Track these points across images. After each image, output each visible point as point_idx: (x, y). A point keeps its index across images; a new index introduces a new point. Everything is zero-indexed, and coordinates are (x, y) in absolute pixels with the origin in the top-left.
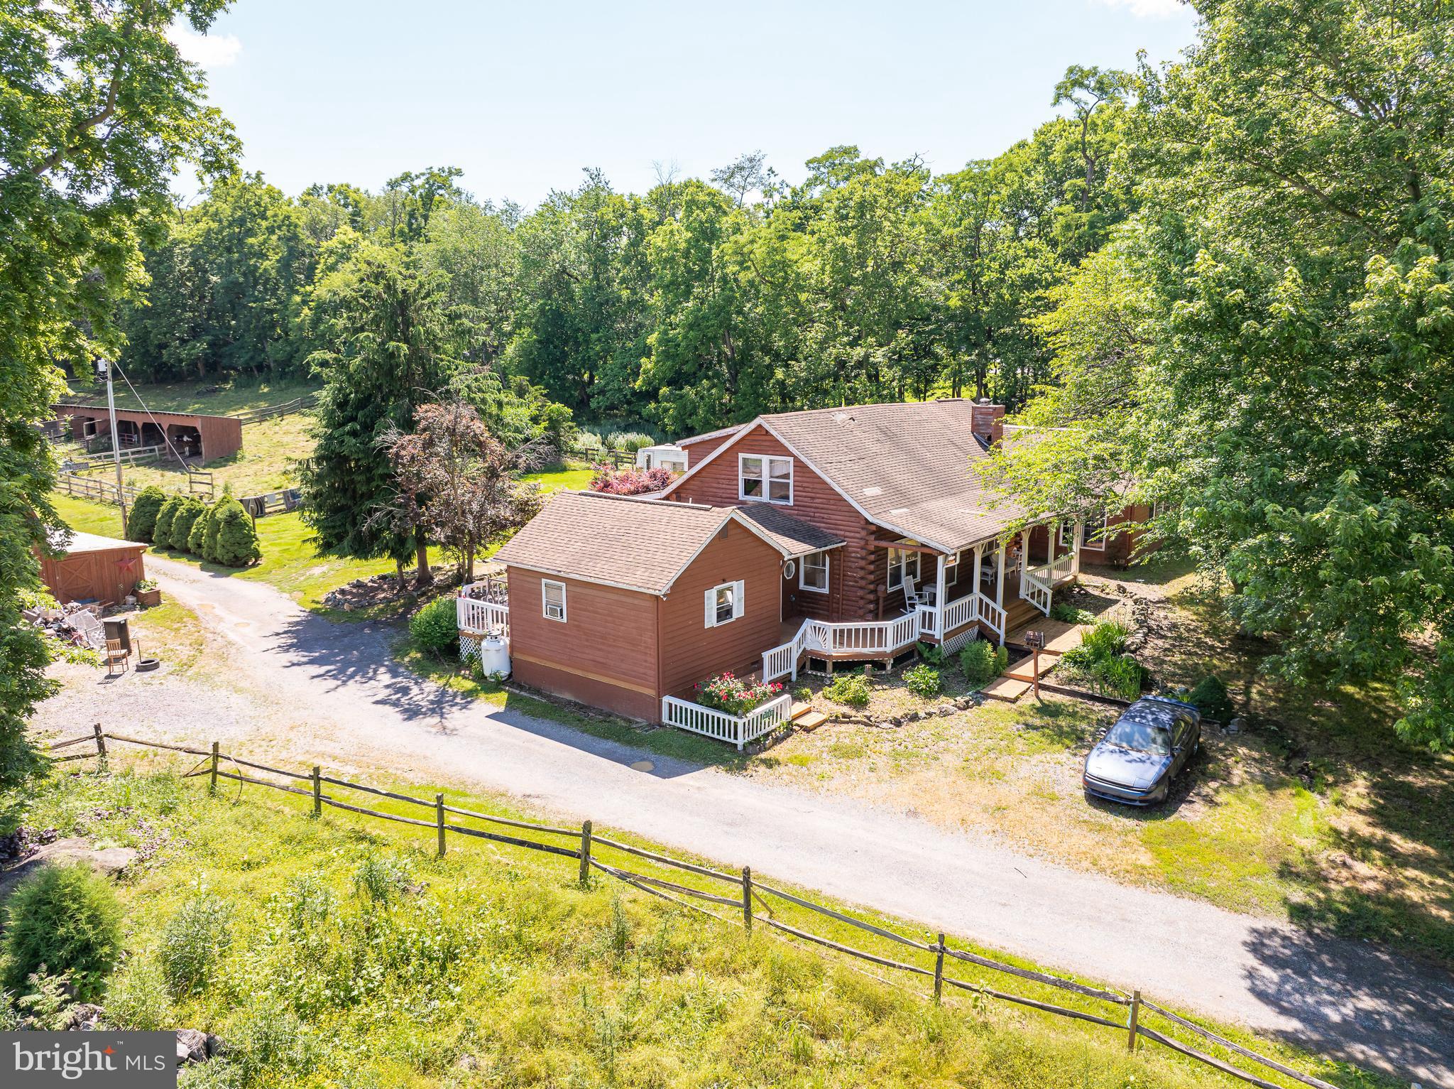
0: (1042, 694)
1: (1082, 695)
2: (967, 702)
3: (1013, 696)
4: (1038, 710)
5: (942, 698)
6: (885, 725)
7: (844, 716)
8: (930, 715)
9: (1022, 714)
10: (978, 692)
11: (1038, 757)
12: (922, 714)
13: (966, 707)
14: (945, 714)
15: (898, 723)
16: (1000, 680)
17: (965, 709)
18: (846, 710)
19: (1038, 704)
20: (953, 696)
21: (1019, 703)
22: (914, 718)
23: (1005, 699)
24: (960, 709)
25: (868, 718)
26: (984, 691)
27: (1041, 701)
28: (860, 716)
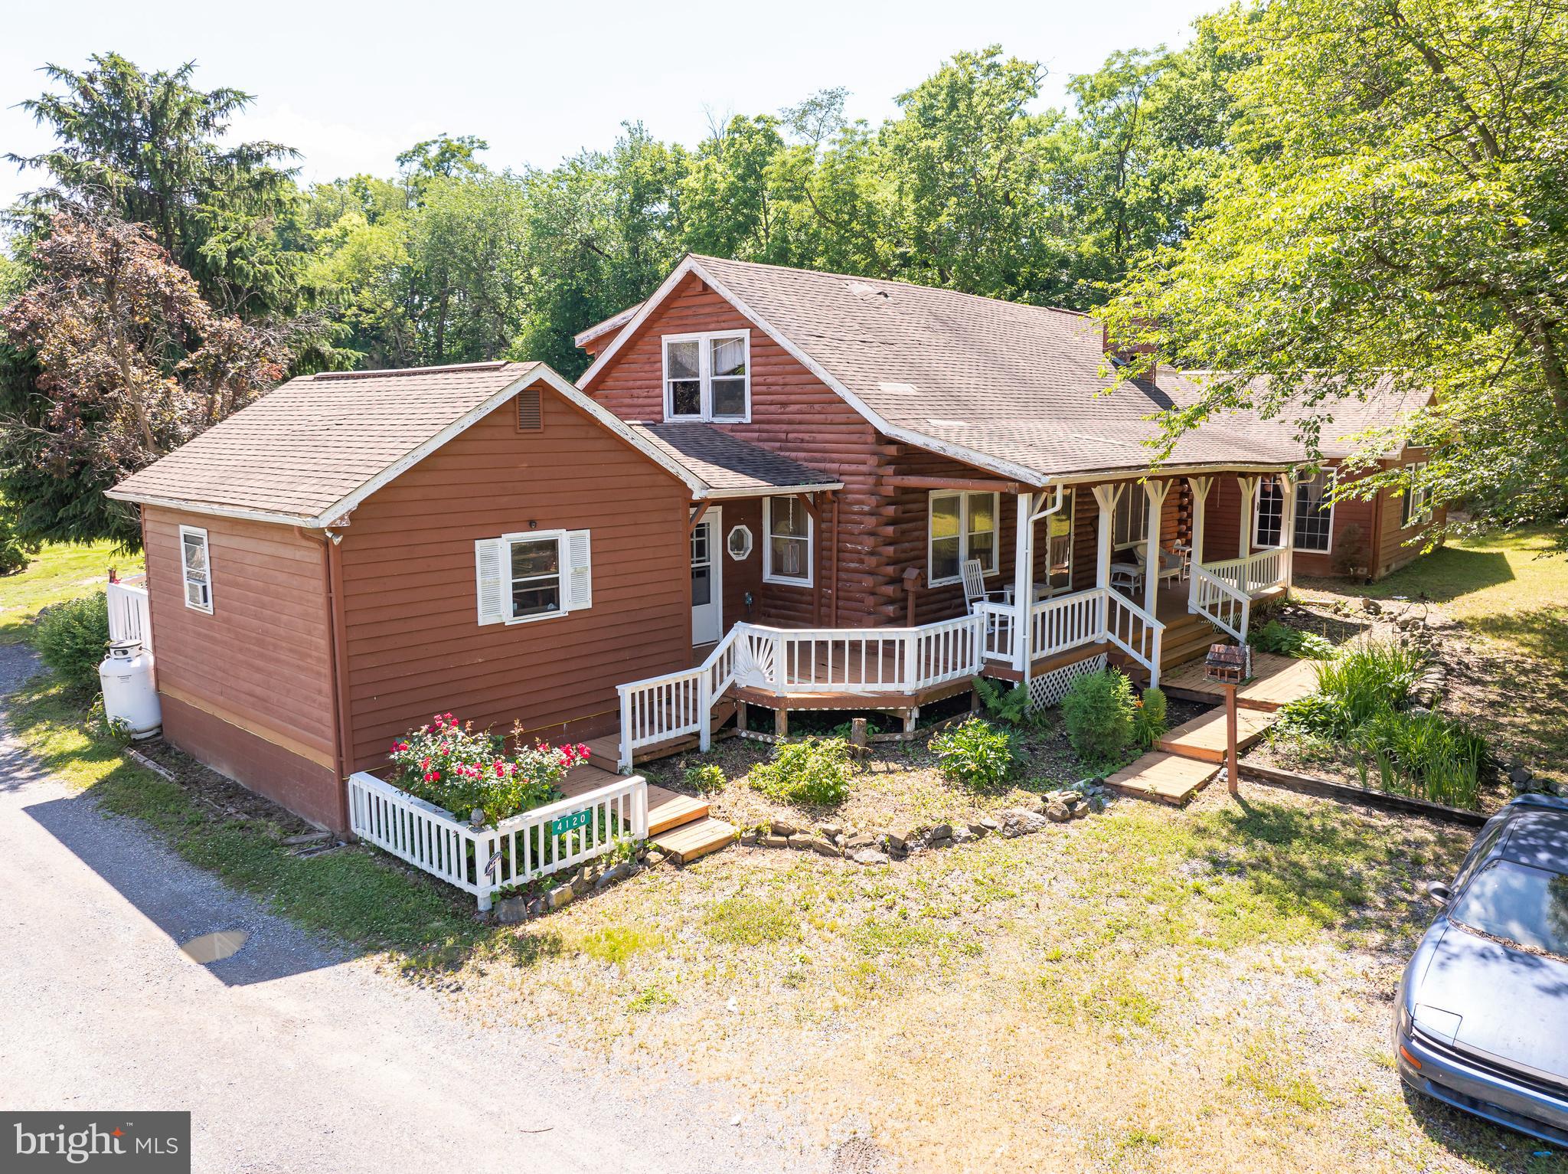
0: (1244, 788)
1: (1339, 793)
2: (1071, 804)
3: (1178, 792)
4: (1239, 823)
5: (1017, 793)
6: (866, 855)
7: (776, 832)
8: (980, 832)
9: (1201, 832)
10: (1098, 782)
11: (1250, 954)
12: (961, 829)
13: (1069, 814)
14: (1016, 831)
15: (898, 850)
16: (1149, 757)
17: (1064, 820)
18: (787, 816)
19: (1239, 812)
20: (1041, 788)
21: (1192, 808)
22: (942, 838)
23: (1160, 799)
24: (1053, 818)
25: (831, 836)
26: (1113, 780)
27: (1244, 804)
28: (814, 832)
